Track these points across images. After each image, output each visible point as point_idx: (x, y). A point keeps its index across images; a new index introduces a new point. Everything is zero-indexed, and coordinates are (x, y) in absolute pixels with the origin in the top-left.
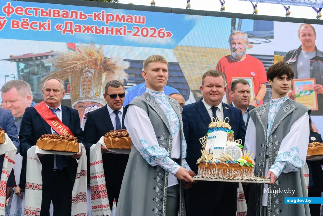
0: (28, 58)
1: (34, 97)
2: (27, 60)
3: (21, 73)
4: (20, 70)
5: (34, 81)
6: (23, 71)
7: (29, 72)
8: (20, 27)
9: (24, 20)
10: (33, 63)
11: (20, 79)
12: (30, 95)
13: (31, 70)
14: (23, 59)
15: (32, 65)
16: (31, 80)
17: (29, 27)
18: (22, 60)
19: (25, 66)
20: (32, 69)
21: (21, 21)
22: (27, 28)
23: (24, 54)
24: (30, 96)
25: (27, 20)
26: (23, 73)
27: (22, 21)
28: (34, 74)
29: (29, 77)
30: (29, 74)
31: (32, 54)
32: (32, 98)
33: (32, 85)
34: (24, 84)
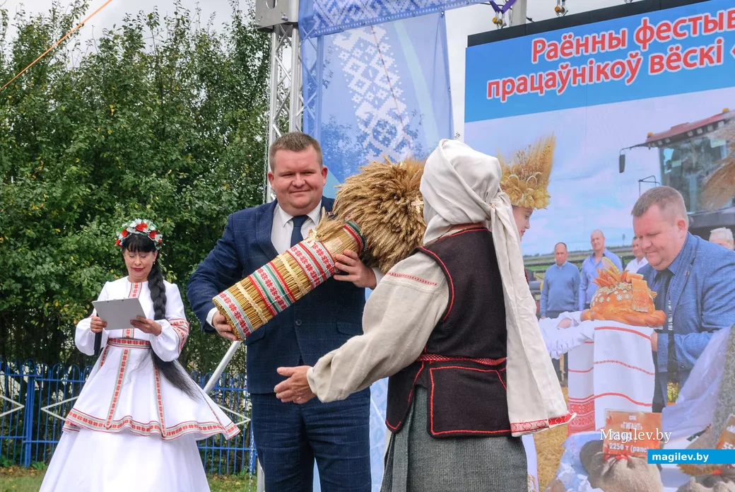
0: (680, 134)
1: (690, 222)
2: (676, 139)
3: (667, 172)
4: (665, 164)
5: (691, 184)
6: (671, 166)
7: (681, 168)
8: (665, 67)
9: (671, 49)
10: (690, 144)
11: (665, 185)
12: (683, 219)
13: (685, 162)
14: (670, 138)
15: (687, 151)
16: (685, 185)
17: (681, 63)
18: (668, 141)
19: (674, 153)
20: (687, 158)
21: (666, 53)
22: (678, 67)
23: (672, 128)
24: (683, 222)
25: (677, 48)
26: (670, 171)
27: (670, 53)
28: (691, 169)
29: (680, 178)
30: (682, 171)
31: (687, 123)
32: (687, 226)
33: (687, 195)
34: (672, 193)
